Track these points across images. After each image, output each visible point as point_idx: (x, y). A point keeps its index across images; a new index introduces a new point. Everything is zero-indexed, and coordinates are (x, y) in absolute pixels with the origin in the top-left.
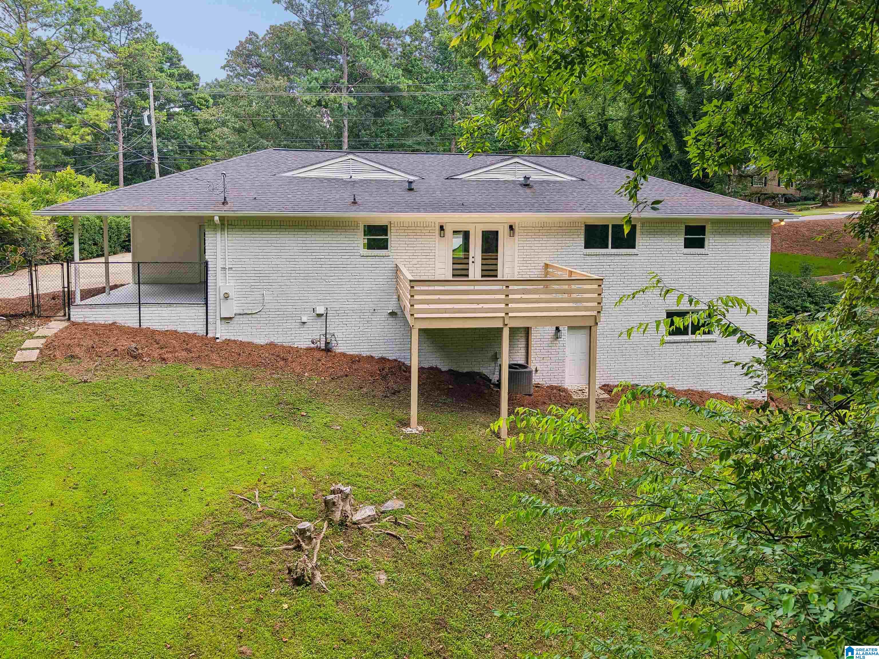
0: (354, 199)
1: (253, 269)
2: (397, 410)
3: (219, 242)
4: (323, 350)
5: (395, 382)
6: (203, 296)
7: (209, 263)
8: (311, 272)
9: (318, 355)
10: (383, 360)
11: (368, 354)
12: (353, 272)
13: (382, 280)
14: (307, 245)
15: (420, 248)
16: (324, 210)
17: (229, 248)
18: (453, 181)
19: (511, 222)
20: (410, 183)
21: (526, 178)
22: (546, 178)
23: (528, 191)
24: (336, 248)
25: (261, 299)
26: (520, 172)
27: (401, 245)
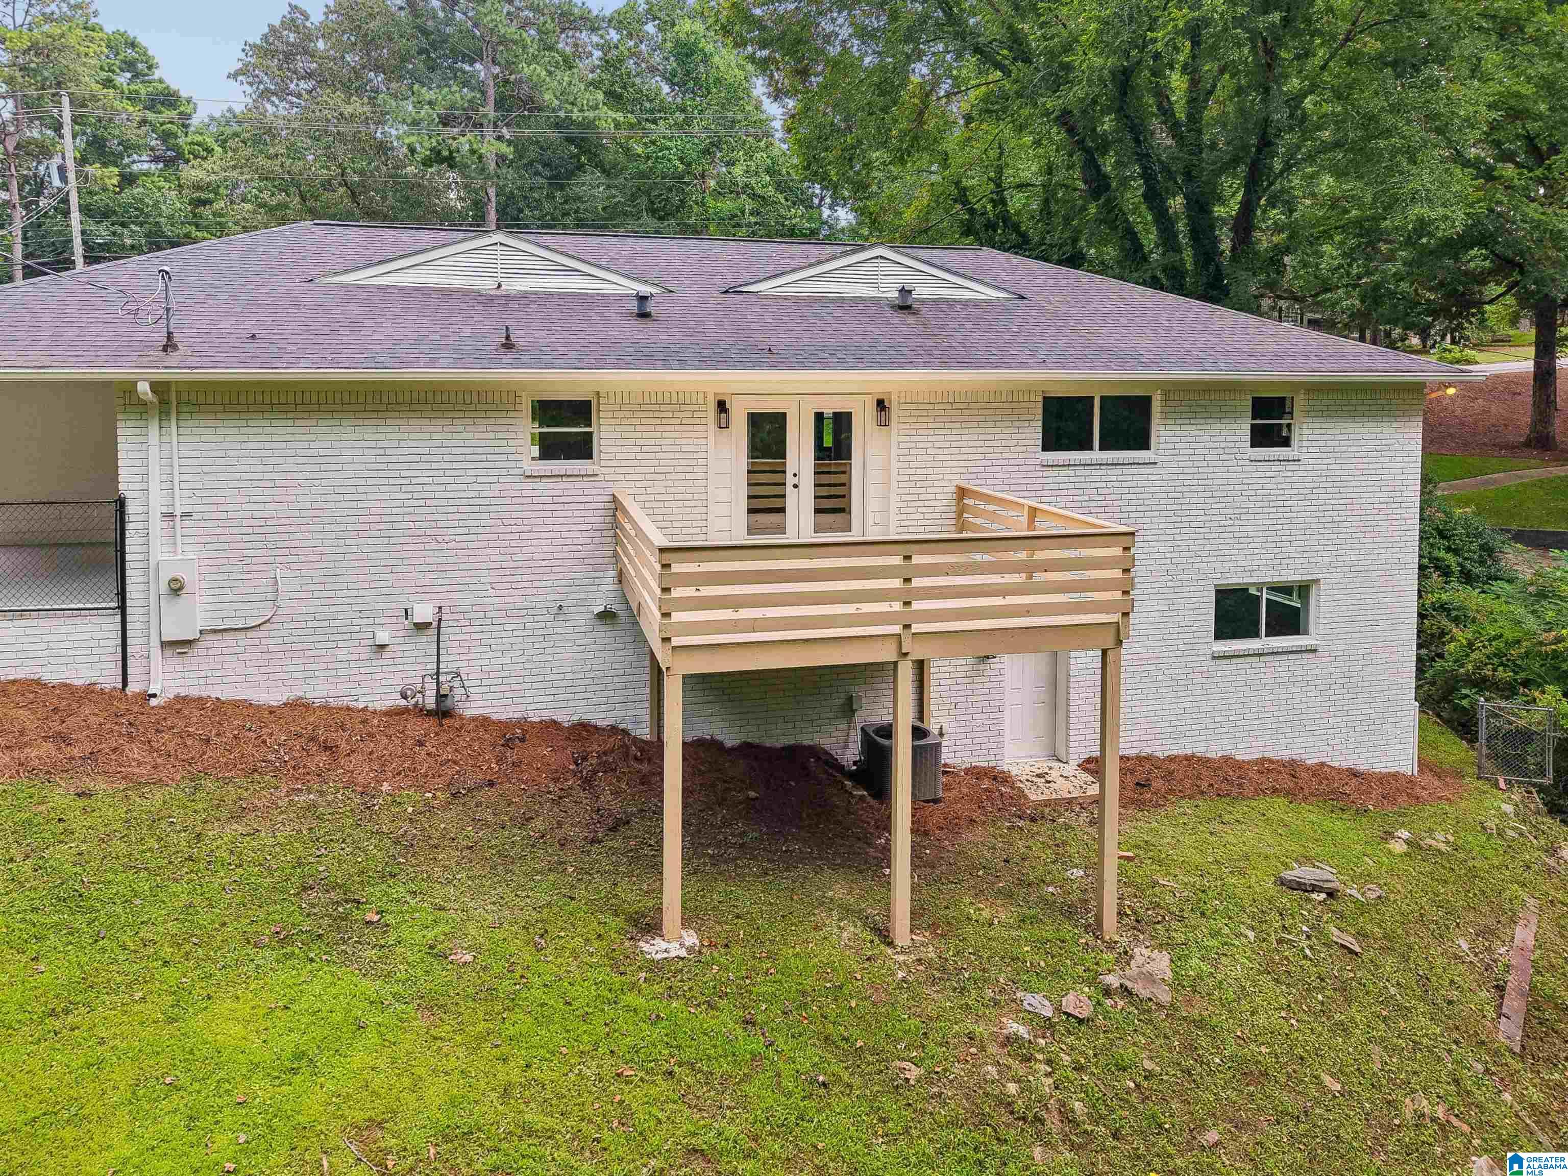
0: (508, 337)
1: (249, 514)
2: (624, 884)
3: (154, 452)
4: (430, 713)
5: (616, 793)
6: (114, 590)
7: (128, 502)
8: (400, 518)
9: (415, 728)
10: (583, 730)
11: (547, 715)
12: (507, 515)
13: (578, 534)
14: (388, 452)
15: (671, 455)
16: (432, 363)
17: (184, 462)
18: (739, 297)
19: (879, 390)
20: (643, 299)
21: (905, 292)
22: (946, 293)
23: (911, 320)
24: (462, 458)
25: (270, 589)
26: (891, 279)
27: (625, 449)
